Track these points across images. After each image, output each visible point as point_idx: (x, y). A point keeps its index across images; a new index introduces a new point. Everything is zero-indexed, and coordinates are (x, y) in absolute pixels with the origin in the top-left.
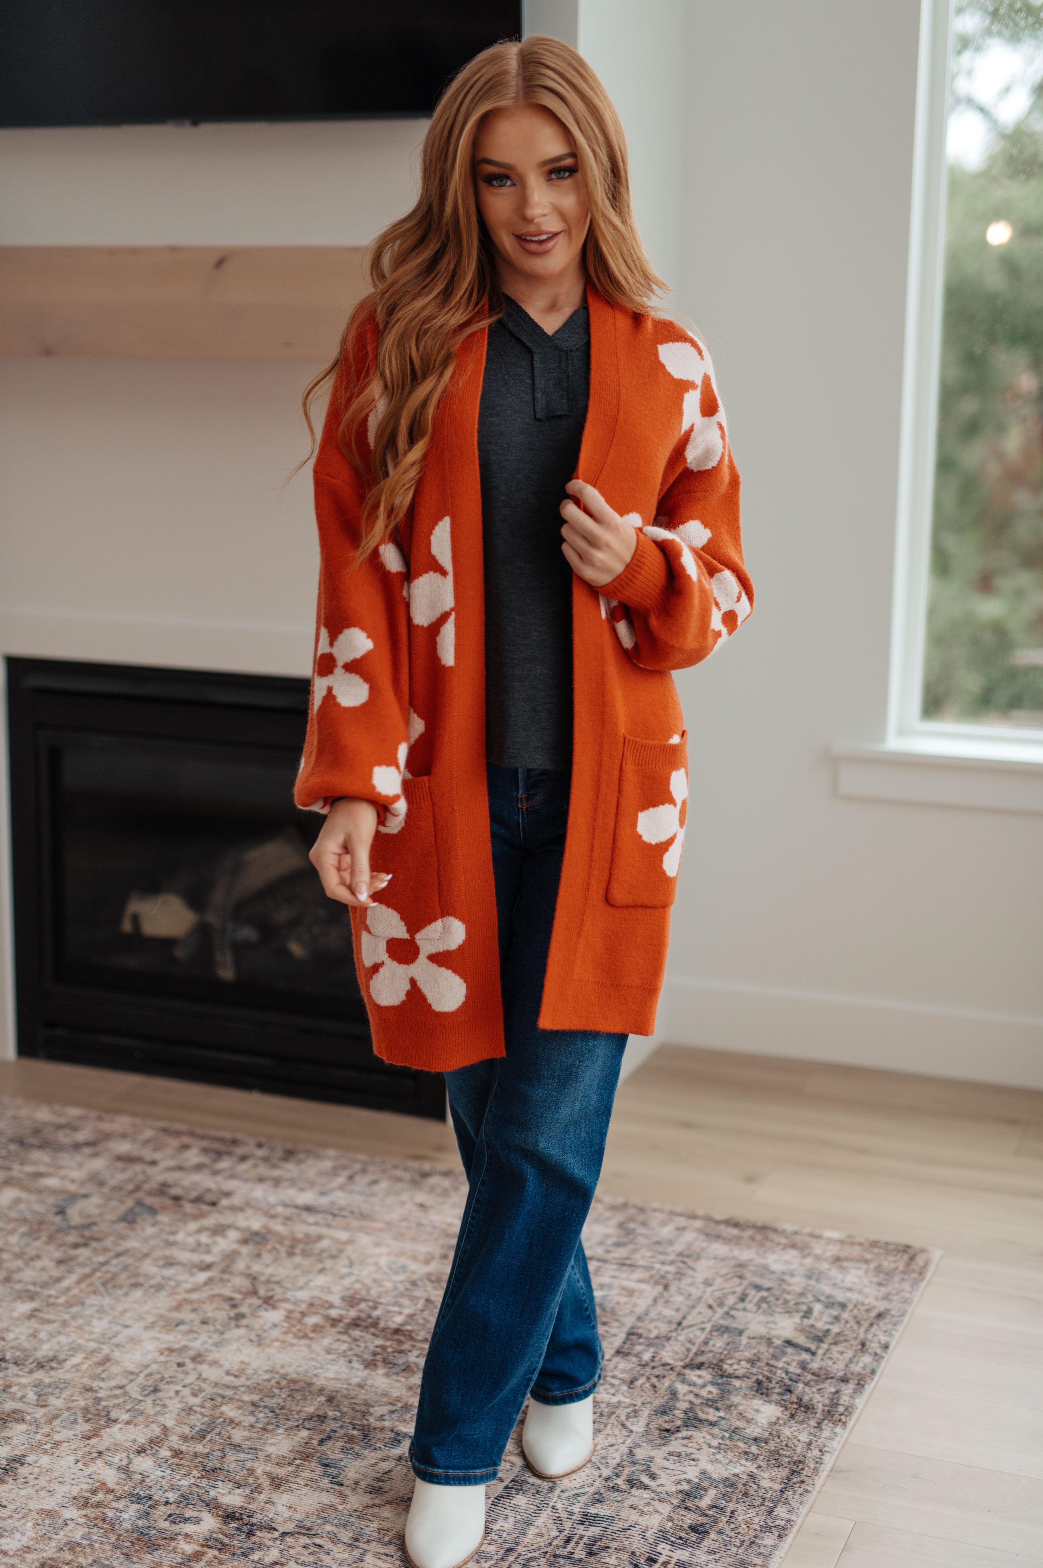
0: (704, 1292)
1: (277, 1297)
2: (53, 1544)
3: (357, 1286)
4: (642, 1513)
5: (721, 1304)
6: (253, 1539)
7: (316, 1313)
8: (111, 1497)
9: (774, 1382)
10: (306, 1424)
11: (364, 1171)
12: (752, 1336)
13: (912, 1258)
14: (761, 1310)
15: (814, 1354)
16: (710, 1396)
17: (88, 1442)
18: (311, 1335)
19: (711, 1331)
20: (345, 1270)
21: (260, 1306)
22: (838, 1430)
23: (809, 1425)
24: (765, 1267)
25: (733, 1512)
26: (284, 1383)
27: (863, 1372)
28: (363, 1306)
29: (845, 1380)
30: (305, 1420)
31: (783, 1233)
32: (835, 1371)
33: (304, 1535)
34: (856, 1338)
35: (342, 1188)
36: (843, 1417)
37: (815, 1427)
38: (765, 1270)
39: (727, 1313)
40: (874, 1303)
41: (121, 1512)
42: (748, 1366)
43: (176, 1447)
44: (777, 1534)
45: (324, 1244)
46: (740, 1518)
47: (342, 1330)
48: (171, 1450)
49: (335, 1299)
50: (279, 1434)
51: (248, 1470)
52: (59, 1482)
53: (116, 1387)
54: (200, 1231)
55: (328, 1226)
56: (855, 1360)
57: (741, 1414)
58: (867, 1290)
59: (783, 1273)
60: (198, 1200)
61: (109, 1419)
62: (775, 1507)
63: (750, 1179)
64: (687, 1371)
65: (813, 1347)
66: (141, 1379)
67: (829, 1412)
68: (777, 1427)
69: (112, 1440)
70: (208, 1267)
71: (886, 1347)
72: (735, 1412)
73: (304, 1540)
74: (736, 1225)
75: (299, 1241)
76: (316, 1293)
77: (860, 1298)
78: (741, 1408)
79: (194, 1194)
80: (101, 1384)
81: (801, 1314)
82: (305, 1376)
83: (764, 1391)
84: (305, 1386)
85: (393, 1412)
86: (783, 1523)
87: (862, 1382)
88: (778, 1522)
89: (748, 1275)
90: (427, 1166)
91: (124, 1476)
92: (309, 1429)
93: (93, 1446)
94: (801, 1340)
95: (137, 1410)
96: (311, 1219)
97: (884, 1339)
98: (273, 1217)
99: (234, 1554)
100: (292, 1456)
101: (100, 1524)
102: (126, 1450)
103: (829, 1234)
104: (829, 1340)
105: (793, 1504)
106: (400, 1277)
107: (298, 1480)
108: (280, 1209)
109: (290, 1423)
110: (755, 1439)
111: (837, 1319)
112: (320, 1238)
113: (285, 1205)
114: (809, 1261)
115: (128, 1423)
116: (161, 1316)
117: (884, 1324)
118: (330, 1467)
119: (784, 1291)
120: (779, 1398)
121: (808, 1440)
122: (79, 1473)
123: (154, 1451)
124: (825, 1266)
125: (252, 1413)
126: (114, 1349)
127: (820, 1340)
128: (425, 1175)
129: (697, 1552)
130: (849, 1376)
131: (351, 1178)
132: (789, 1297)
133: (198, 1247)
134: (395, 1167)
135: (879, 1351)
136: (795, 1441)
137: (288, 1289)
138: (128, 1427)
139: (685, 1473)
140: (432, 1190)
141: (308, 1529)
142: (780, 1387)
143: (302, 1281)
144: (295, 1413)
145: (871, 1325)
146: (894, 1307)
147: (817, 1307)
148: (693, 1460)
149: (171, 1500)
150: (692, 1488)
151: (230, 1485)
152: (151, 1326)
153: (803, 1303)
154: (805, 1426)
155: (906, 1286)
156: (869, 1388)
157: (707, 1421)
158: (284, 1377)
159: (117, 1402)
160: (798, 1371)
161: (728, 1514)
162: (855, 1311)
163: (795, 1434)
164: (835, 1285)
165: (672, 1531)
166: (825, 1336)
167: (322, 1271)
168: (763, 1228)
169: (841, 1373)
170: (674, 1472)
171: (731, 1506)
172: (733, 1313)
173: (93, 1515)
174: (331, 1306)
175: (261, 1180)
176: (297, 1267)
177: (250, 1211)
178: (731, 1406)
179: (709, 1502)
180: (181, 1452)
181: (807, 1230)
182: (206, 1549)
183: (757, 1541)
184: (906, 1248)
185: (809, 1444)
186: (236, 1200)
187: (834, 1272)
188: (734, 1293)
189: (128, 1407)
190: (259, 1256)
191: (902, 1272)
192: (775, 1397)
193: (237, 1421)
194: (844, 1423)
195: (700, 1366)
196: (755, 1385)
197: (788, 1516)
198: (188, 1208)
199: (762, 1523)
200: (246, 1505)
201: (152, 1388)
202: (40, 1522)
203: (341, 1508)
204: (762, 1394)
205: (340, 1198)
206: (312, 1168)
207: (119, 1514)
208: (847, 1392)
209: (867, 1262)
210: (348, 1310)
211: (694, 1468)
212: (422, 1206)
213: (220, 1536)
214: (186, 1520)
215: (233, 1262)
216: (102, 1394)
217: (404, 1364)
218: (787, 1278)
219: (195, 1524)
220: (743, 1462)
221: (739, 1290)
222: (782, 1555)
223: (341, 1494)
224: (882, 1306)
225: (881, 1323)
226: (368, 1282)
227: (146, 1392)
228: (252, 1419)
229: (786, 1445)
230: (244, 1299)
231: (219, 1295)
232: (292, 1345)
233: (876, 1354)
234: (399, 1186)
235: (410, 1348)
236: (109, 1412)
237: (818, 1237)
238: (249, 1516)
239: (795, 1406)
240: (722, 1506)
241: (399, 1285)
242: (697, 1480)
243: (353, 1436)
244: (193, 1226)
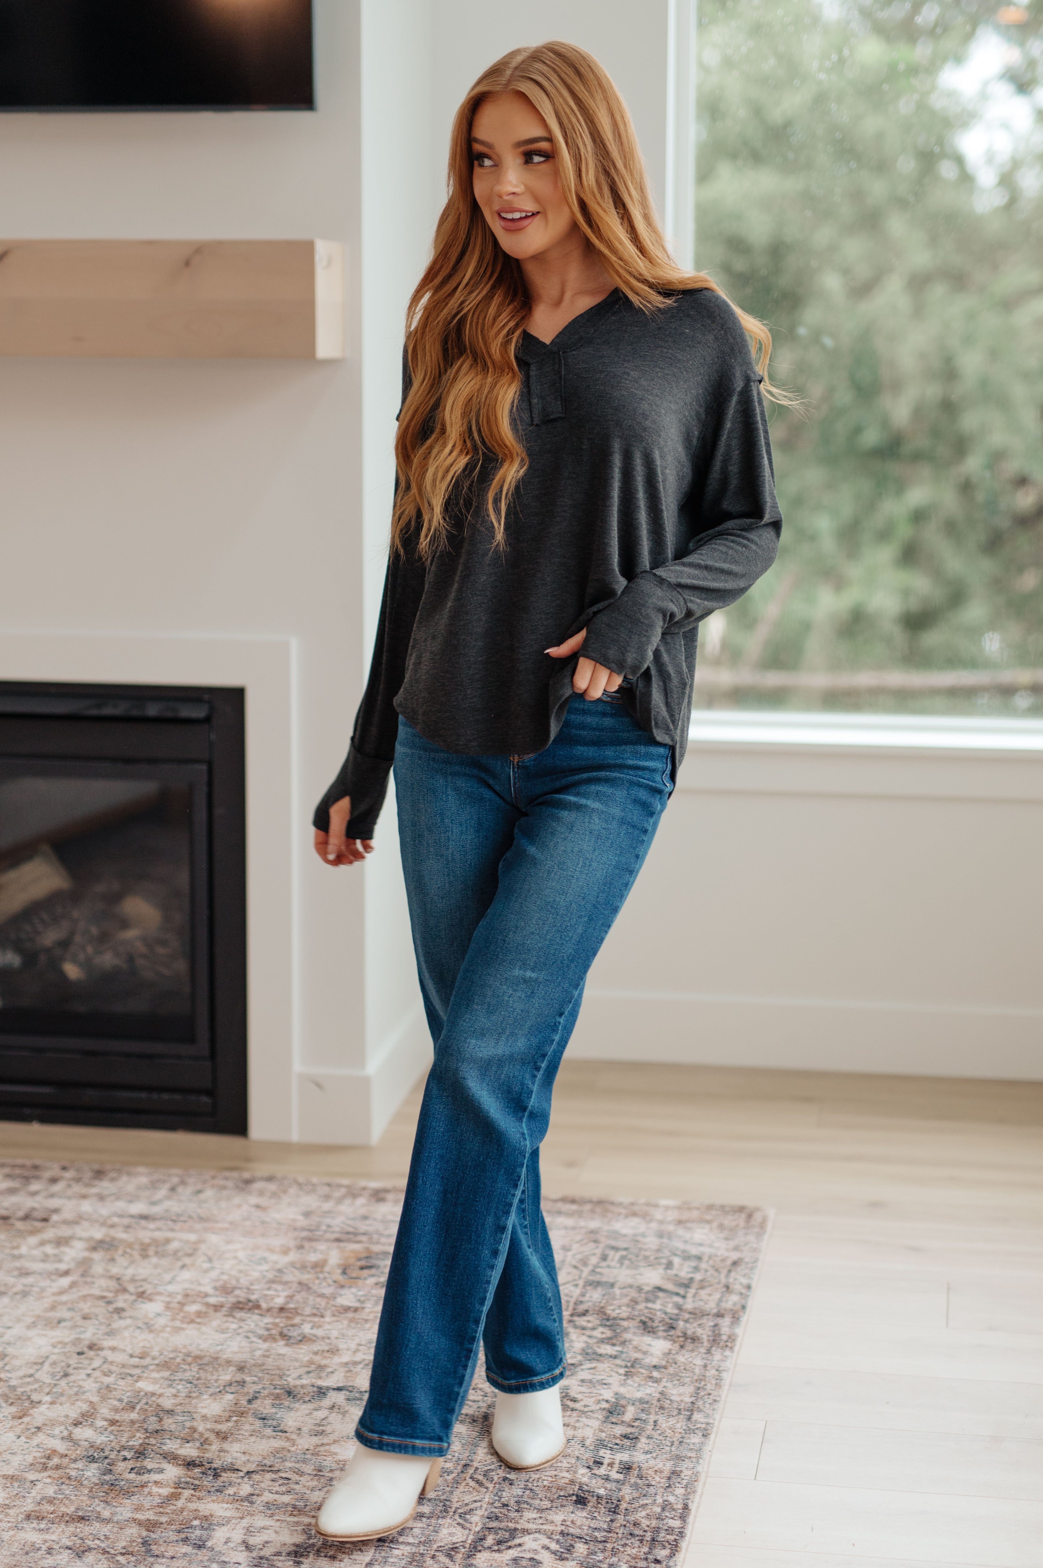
0: (565, 1256)
1: (149, 1292)
2: (29, 1501)
3: (225, 1277)
4: (575, 1428)
5: (585, 1264)
6: (221, 1479)
7: (194, 1302)
8: (67, 1460)
9: (656, 1321)
10: (227, 1389)
11: (183, 1183)
12: (622, 1286)
13: (750, 1216)
14: (624, 1266)
15: (684, 1297)
16: (604, 1336)
17: (20, 1421)
18: (198, 1320)
19: (584, 1287)
20: (206, 1265)
21: (135, 1301)
22: (727, 1353)
23: (700, 1353)
24: (616, 1232)
25: (655, 1422)
26: (189, 1359)
27: (735, 1308)
28: (237, 1292)
29: (720, 1315)
30: (225, 1386)
31: (620, 1204)
32: (709, 1310)
33: (268, 1472)
34: (719, 1283)
35: (168, 1198)
36: (728, 1344)
37: (706, 1353)
38: (615, 1235)
39: (593, 1271)
40: (726, 1254)
41: (82, 1470)
42: (629, 1310)
43: (110, 1417)
44: (701, 1434)
45: (175, 1245)
46: (664, 1426)
47: (227, 1313)
48: (106, 1420)
49: (208, 1289)
50: (206, 1400)
51: (190, 1428)
52: (10, 1453)
53: (25, 1376)
54: (42, 1243)
55: (172, 1230)
56: (724, 1299)
57: (636, 1348)
58: (717, 1244)
59: (635, 1235)
60: (26, 1217)
61: (32, 1402)
62: (692, 1414)
63: (571, 1164)
64: (575, 1318)
65: (682, 1291)
66: (46, 1367)
67: (714, 1340)
68: (671, 1356)
69: (45, 1417)
70: (66, 1273)
71: (749, 1287)
72: (631, 1346)
73: (269, 1476)
74: (573, 1201)
75: (149, 1245)
76: (186, 1285)
77: (712, 1251)
78: (634, 1343)
79: (21, 1214)
80: (9, 1375)
81: (664, 1266)
82: (208, 1351)
83: (650, 1329)
84: (212, 1360)
85: (309, 1372)
86: (703, 1426)
87: (736, 1316)
88: (699, 1426)
89: (602, 1239)
90: (246, 1175)
91: (70, 1444)
92: (232, 1393)
93: (28, 1423)
94: (670, 1286)
95: (56, 1392)
96: (152, 1226)
97: (745, 1281)
98: (112, 1226)
99: (209, 1492)
100: (227, 1414)
101: (67, 1482)
102: (62, 1424)
103: (664, 1202)
104: (695, 1285)
105: (708, 1411)
106: (265, 1267)
107: (242, 1432)
108: (116, 1220)
109: (211, 1390)
110: (655, 1367)
111: (696, 1269)
112: (168, 1241)
113: (121, 1216)
114: (654, 1225)
115: (52, 1403)
116: (39, 1317)
117: (740, 1269)
118: (268, 1420)
119: (641, 1249)
120: (665, 1334)
121: (702, 1364)
122: (26, 1445)
123: (89, 1423)
124: (671, 1228)
125: (170, 1386)
126: (7, 1346)
127: (687, 1286)
128: (248, 1182)
129: (635, 1453)
130: (722, 1312)
131: (173, 1189)
132: (647, 1253)
133: (46, 1258)
134: (214, 1178)
135: (744, 1291)
136: (691, 1365)
137: (156, 1285)
138: (55, 1406)
139: (600, 1395)
140: (261, 1193)
141: (270, 1467)
142: (664, 1325)
143: (167, 1277)
144: (212, 1381)
145: (730, 1271)
146: (747, 1255)
147: (676, 1261)
148: (605, 1384)
149: (129, 1457)
150: (612, 1406)
151: (179, 1441)
152: (33, 1325)
153: (662, 1258)
154: (696, 1353)
155: (751, 1238)
156: (744, 1319)
157: (607, 1354)
158: (188, 1355)
159: (33, 1387)
160: (676, 1311)
161: (652, 1423)
162: (711, 1262)
163: (690, 1360)
164: (686, 1242)
165: (607, 1439)
166: (690, 1283)
167: (183, 1267)
168: (600, 1202)
169: (715, 1311)
170: (591, 1395)
171: (652, 1418)
172: (598, 1270)
173: (57, 1476)
174: (206, 1295)
175: (84, 1197)
176: (156, 1266)
177: (85, 1224)
178: (625, 1342)
179: (631, 1417)
180: (117, 1421)
181: (642, 1201)
182: (180, 1490)
183: (685, 1441)
184: (741, 1209)
185: (705, 1366)
186: (67, 1214)
187: (681, 1232)
188: (594, 1254)
189: (47, 1390)
190: (113, 1260)
191: (744, 1228)
192: (661, 1334)
193: (158, 1392)
194: (731, 1348)
195: (585, 1313)
196: (641, 1325)
197: (706, 1420)
198: (20, 1225)
199: (684, 1428)
200: (202, 1455)
201: (62, 1374)
202: (9, 1485)
203: (293, 1449)
204: (649, 1332)
205: (173, 1206)
206: (129, 1184)
207: (82, 1473)
208: (725, 1324)
209: (708, 1222)
210: (227, 1298)
211: (609, 1390)
212: (258, 1207)
213: (188, 1479)
214: (149, 1471)
215: (90, 1267)
216: (13, 1383)
217: (299, 1335)
218: (640, 1238)
219: (159, 1473)
220: (650, 1384)
221: (598, 1252)
222: (710, 1449)
223: (288, 1439)
224: (735, 1256)
225: (739, 1269)
226: (233, 1273)
227: (58, 1378)
228: (174, 1391)
229: (685, 1369)
230: (116, 1296)
231: (89, 1295)
232: (183, 1329)
233: (741, 1294)
234: (225, 1193)
235: (301, 1322)
236: (29, 1396)
237: (656, 1206)
238: (208, 1463)
239: (682, 1339)
240: (644, 1418)
241: (266, 1273)
242: (614, 1400)
243: (277, 1394)
244: (33, 1240)
